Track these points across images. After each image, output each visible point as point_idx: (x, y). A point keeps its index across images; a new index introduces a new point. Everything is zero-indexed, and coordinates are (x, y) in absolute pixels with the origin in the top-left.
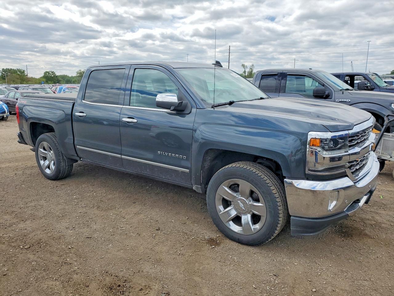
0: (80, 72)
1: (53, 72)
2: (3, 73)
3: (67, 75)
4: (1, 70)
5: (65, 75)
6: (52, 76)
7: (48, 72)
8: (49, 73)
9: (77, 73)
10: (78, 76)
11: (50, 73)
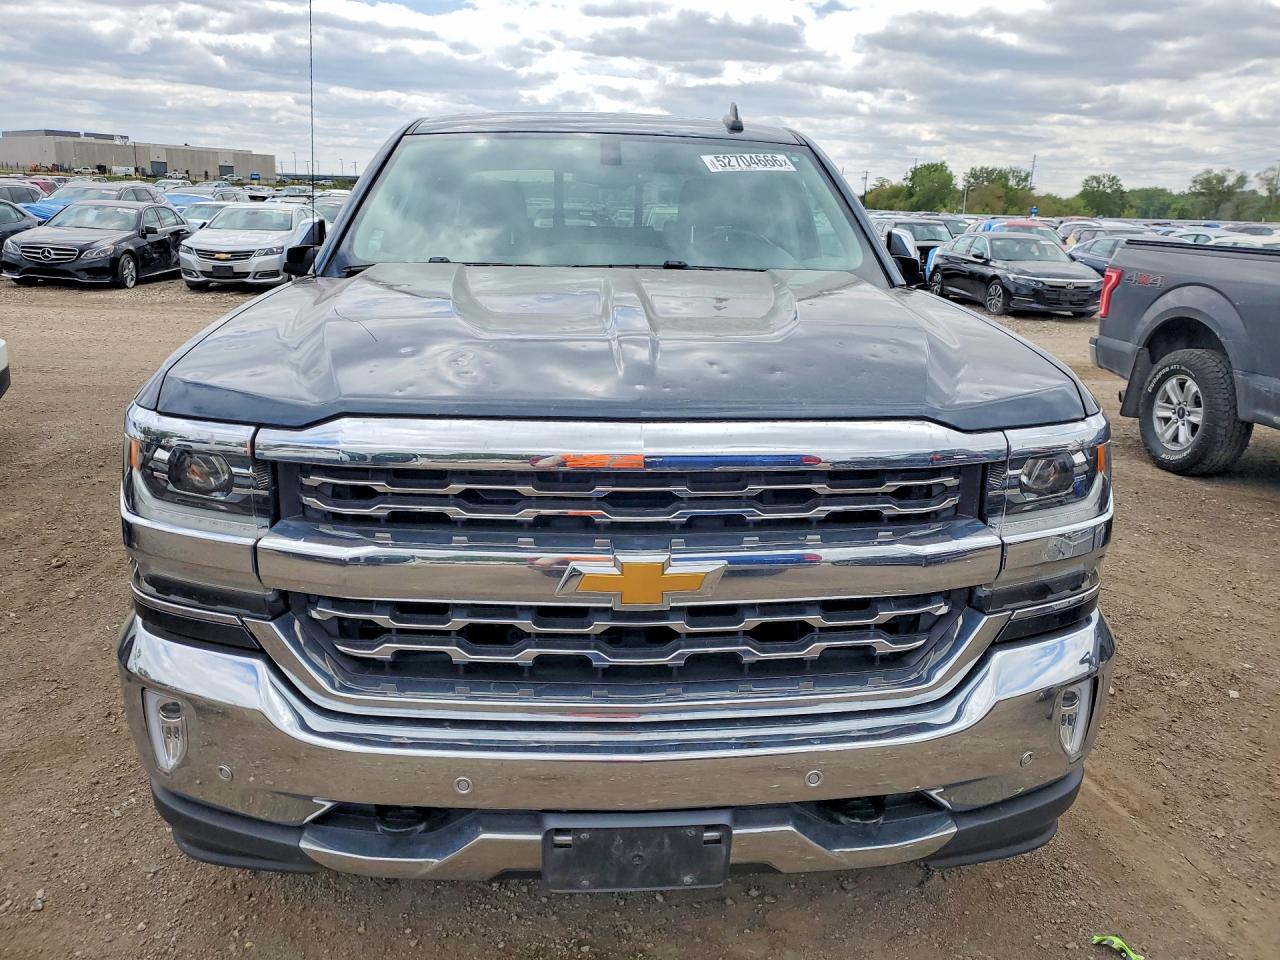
0: (1205, 176)
1: (1114, 178)
2: (969, 182)
3: (1163, 190)
4: (968, 171)
5: (1160, 187)
6: (1109, 191)
7: (1097, 179)
8: (1099, 183)
9: (1195, 182)
10: (1194, 194)
11: (1105, 180)
